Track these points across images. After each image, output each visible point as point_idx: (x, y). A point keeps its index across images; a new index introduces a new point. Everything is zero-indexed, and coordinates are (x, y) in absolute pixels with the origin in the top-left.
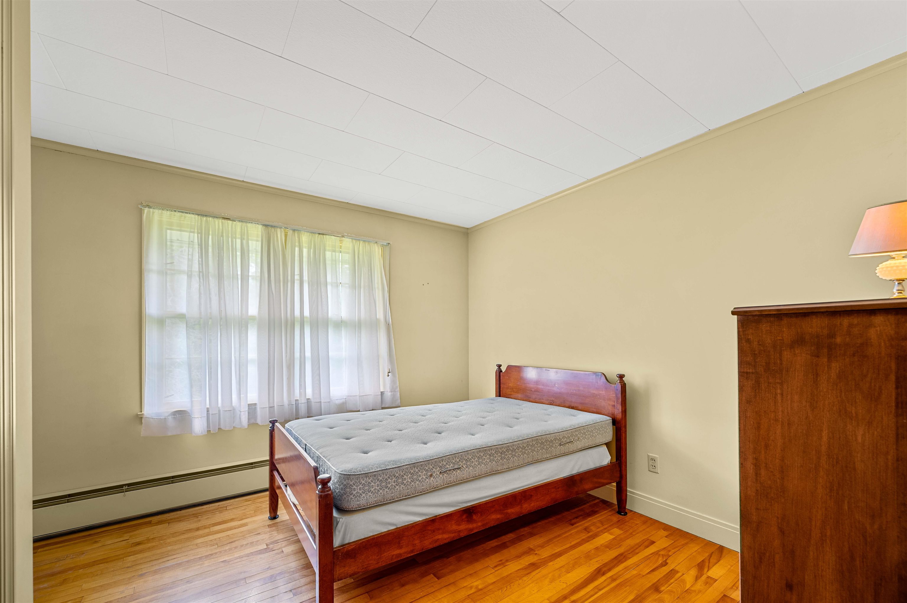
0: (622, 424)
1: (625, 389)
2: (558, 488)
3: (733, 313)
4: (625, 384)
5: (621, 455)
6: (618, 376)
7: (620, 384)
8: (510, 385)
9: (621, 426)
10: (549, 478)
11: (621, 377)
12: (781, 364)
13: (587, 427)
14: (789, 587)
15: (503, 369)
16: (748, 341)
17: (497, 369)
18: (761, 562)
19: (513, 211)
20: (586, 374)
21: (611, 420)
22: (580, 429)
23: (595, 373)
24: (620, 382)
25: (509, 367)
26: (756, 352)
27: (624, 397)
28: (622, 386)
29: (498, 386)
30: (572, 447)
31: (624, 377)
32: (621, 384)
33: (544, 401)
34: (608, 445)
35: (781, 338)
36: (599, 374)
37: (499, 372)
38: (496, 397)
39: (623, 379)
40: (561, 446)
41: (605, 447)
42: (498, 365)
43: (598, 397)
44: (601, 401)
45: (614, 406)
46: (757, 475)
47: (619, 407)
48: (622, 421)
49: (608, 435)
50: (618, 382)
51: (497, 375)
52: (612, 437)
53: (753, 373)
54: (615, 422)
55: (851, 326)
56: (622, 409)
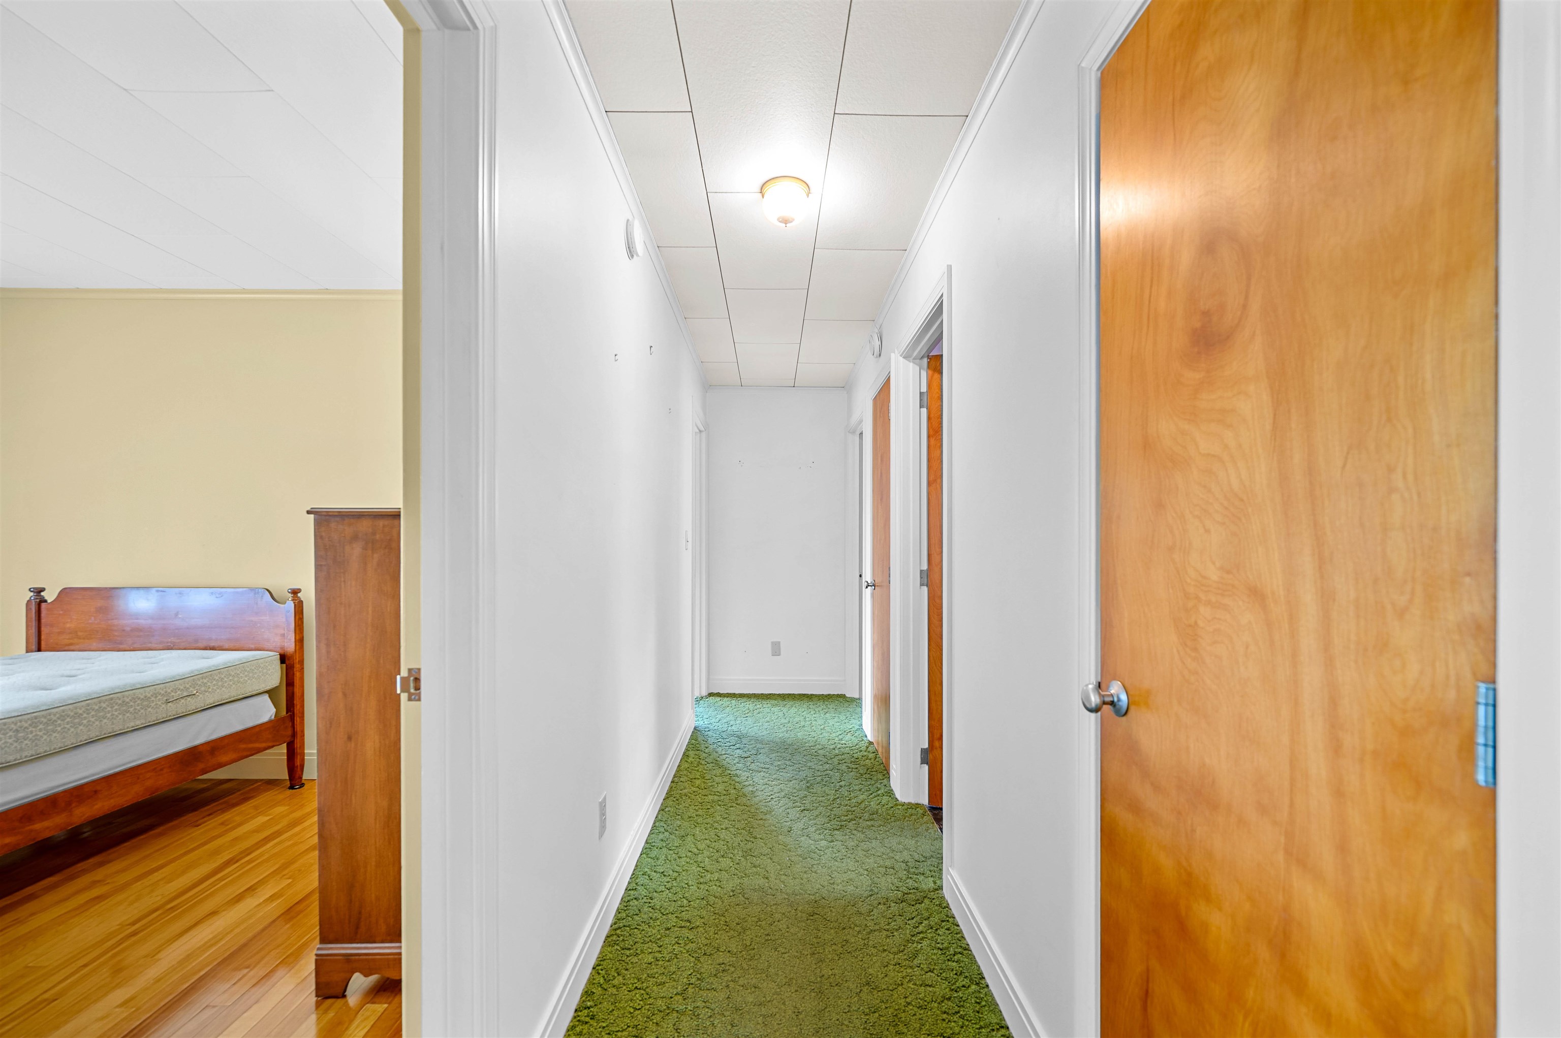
0: (296, 659)
1: (301, 608)
2: (162, 770)
3: (309, 512)
4: (301, 602)
5: (294, 704)
6: (289, 591)
7: (292, 602)
8: (68, 625)
9: (294, 663)
10: (140, 759)
11: (295, 592)
12: (344, 556)
13: (228, 671)
14: (350, 738)
15: (50, 596)
16: (321, 537)
17: (31, 597)
18: (331, 727)
19: (77, 290)
20: (237, 593)
21: (279, 656)
22: (211, 674)
23: (253, 590)
24: (293, 600)
25: (65, 592)
26: (327, 547)
27: (299, 620)
28: (295, 605)
29: (34, 631)
30: (192, 703)
31: (299, 592)
32: (294, 603)
33: (153, 645)
34: (272, 693)
35: (344, 535)
36: (260, 590)
37: (36, 602)
38: (28, 654)
39: (299, 595)
40: (170, 704)
41: (266, 697)
42: (33, 588)
43: (259, 625)
44: (263, 630)
45: (283, 635)
46: (328, 652)
47: (292, 636)
48: (296, 654)
49: (274, 676)
50: (290, 599)
51: (31, 609)
52: (279, 680)
53: (325, 565)
54: (283, 658)
55: (384, 526)
56: (295, 638)
